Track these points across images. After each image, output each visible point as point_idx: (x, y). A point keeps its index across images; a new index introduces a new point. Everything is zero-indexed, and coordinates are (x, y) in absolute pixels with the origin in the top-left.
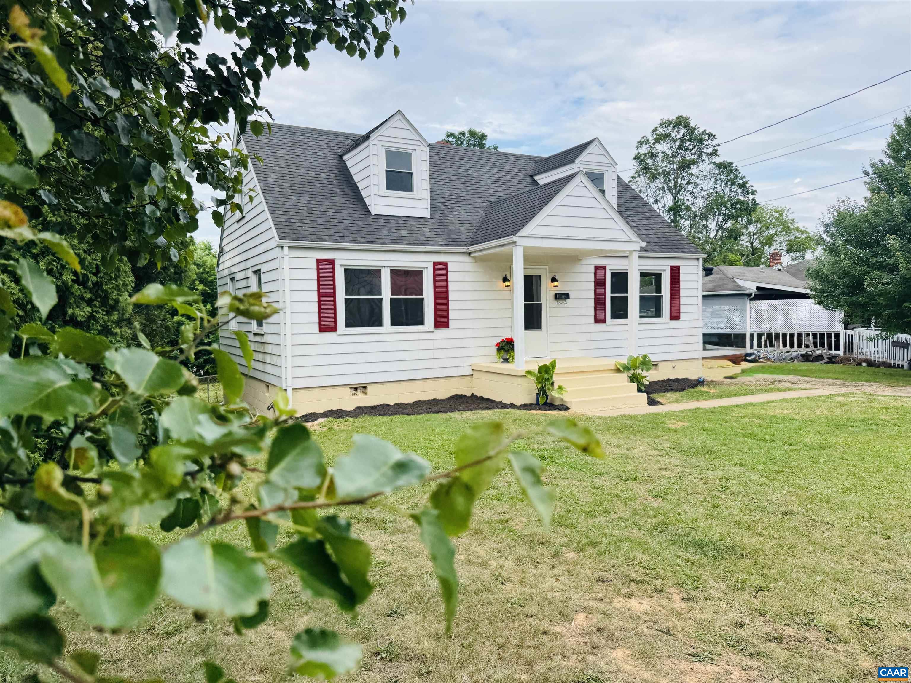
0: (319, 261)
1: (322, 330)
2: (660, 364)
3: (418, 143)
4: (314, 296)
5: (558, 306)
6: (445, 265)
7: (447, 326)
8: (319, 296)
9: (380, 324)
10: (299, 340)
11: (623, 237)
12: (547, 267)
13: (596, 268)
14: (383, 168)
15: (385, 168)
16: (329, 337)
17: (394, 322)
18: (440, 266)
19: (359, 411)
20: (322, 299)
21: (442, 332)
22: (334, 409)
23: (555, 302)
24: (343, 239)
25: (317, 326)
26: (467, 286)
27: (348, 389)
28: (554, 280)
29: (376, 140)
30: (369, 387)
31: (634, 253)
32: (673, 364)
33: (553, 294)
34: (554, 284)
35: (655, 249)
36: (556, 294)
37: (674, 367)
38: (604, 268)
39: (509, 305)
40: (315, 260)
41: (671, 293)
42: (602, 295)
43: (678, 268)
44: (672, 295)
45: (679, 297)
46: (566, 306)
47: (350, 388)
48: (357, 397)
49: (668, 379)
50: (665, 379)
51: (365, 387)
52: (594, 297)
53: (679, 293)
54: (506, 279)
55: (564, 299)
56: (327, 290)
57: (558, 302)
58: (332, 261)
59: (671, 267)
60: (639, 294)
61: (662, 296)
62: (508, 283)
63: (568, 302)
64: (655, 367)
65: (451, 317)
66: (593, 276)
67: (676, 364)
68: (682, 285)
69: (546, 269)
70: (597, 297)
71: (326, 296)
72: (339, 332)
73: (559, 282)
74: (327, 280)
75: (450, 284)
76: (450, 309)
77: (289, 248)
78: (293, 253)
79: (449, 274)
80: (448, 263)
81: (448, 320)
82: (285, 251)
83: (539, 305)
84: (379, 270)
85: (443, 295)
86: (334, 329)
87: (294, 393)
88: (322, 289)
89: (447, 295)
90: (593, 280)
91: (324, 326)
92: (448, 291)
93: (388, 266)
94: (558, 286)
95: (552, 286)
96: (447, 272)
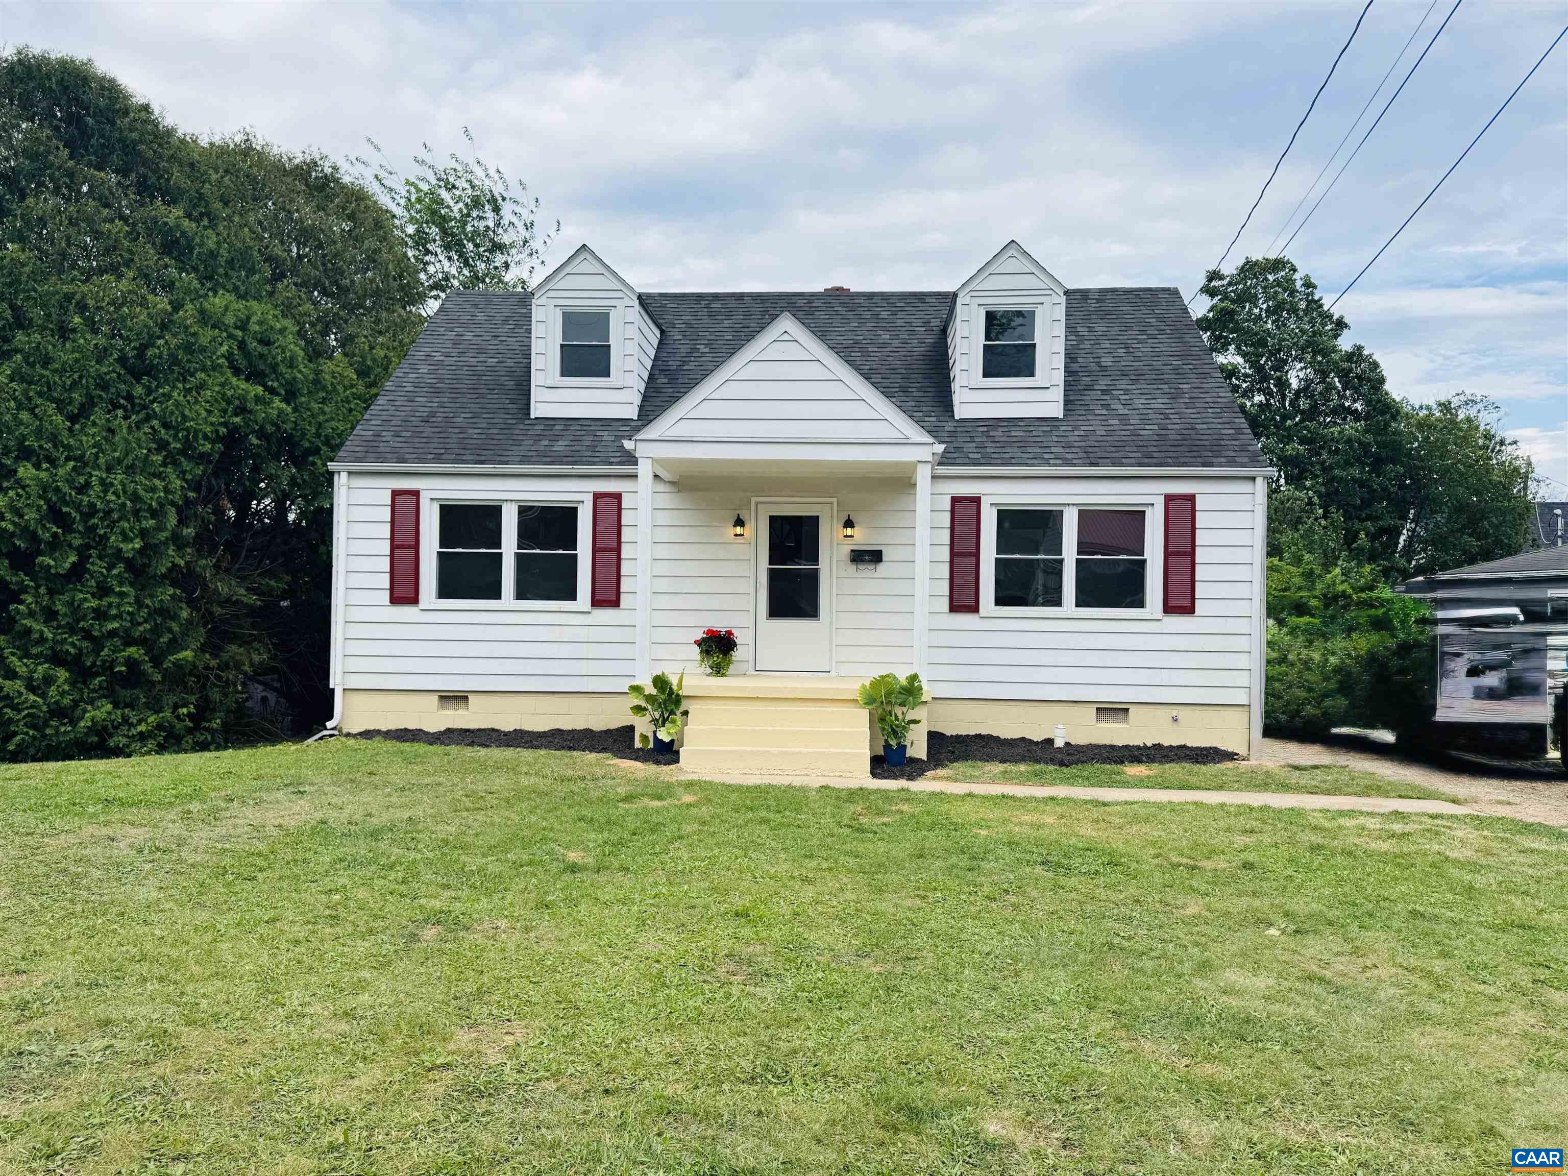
0: (397, 493)
1: (395, 600)
2: (1133, 710)
3: (619, 295)
4: (385, 548)
5: (857, 575)
6: (618, 497)
7: (615, 603)
8: (393, 547)
9: (497, 596)
10: (358, 614)
11: (894, 435)
12: (835, 500)
13: (955, 500)
14: (558, 339)
15: (559, 341)
16: (406, 612)
17: (521, 594)
18: (607, 500)
19: (450, 736)
20: (397, 551)
21: (605, 615)
22: (410, 728)
23: (852, 568)
24: (438, 459)
25: (387, 594)
27: (435, 698)
28: (849, 523)
29: (544, 298)
30: (471, 697)
31: (920, 466)
32: (1174, 711)
33: (846, 550)
34: (849, 531)
35: (1124, 460)
36: (852, 551)
37: (1175, 720)
38: (977, 500)
39: (747, 569)
40: (390, 492)
41: (1167, 554)
42: (970, 554)
43: (1191, 498)
44: (1171, 559)
45: (1193, 564)
46: (876, 575)
47: (441, 697)
48: (450, 712)
49: (1154, 745)
50: (1149, 744)
51: (467, 697)
52: (948, 559)
53: (1193, 554)
54: (739, 522)
55: (871, 561)
56: (405, 537)
57: (861, 567)
58: (416, 494)
59: (1169, 498)
60: (1075, 556)
61: (1145, 560)
62: (739, 530)
63: (881, 567)
64: (1121, 716)
65: (623, 588)
66: (947, 516)
67: (1182, 713)
68: (1201, 538)
69: (831, 503)
70: (956, 560)
71: (403, 547)
72: (424, 605)
73: (857, 529)
74: (406, 522)
75: (624, 530)
76: (623, 573)
77: (351, 475)
78: (358, 482)
79: (625, 513)
80: (623, 494)
81: (618, 594)
82: (343, 478)
83: (815, 573)
84: (500, 507)
85: (610, 550)
86: (414, 600)
87: (349, 694)
88: (398, 537)
89: (618, 550)
90: (948, 525)
91: (398, 594)
92: (619, 543)
93: (509, 501)
94: (852, 536)
95: (845, 536)
96: (620, 510)
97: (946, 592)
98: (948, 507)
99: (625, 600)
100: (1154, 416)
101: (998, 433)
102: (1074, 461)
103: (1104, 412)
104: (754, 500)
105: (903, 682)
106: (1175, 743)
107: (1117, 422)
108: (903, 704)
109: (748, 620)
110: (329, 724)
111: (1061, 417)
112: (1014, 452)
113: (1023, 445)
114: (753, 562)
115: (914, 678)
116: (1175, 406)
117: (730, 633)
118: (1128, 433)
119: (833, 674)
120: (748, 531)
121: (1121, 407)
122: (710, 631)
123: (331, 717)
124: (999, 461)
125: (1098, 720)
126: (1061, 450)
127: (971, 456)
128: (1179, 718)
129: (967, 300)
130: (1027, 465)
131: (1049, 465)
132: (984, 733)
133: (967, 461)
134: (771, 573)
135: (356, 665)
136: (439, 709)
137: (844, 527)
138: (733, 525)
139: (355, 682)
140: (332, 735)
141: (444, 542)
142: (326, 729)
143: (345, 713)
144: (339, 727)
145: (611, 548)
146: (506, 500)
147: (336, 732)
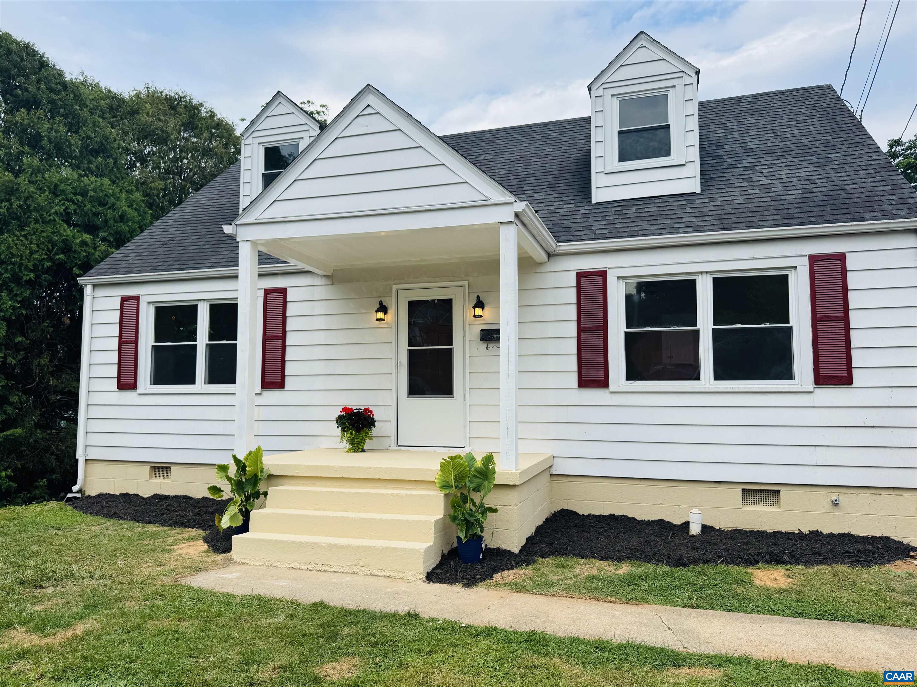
0: (124, 300)
1: (121, 386)
2: (784, 493)
4: (115, 344)
5: (487, 353)
6: (283, 291)
7: (281, 385)
8: (120, 344)
9: (192, 381)
10: (96, 399)
11: (475, 197)
12: (466, 283)
13: (580, 276)
15: (262, 170)
16: (129, 396)
17: (210, 379)
18: (276, 294)
20: (123, 346)
21: (273, 396)
23: (483, 346)
24: (154, 270)
25: (115, 381)
26: (319, 323)
27: (147, 469)
28: (479, 304)
30: (173, 468)
32: (834, 495)
33: (477, 330)
34: (478, 311)
35: (760, 223)
36: (482, 330)
37: (835, 504)
38: (603, 274)
39: (389, 351)
40: (120, 298)
41: (816, 320)
42: (597, 329)
43: (841, 258)
44: (820, 325)
45: (847, 330)
47: (151, 467)
48: (159, 480)
49: (811, 532)
50: (806, 531)
51: (169, 468)
52: (575, 334)
53: (846, 318)
54: (383, 309)
56: (128, 336)
57: (491, 345)
58: (137, 299)
59: (814, 259)
60: (711, 326)
61: (791, 328)
62: (380, 315)
64: (771, 498)
65: (287, 372)
66: (573, 293)
67: (844, 497)
68: (854, 300)
69: (463, 286)
70: (583, 335)
71: (127, 343)
72: (140, 390)
73: (486, 309)
74: (129, 323)
75: (289, 320)
76: (287, 358)
77: (95, 286)
78: (100, 292)
79: (289, 306)
80: (288, 289)
81: (283, 377)
82: (88, 290)
83: (450, 352)
84: (197, 306)
85: (277, 338)
86: (133, 387)
87: (91, 465)
88: (124, 334)
89: (283, 338)
90: (574, 300)
91: (123, 382)
92: (284, 332)
93: (204, 300)
94: (481, 316)
95: (475, 316)
96: (285, 303)
97: (575, 367)
98: (574, 283)
99: (289, 382)
100: (799, 183)
101: (631, 212)
102: (706, 228)
103: (746, 184)
104: (395, 287)
105: (479, 464)
106: (836, 531)
107: (758, 191)
108: (477, 489)
109: (390, 398)
110: (75, 488)
111: (698, 191)
112: (645, 225)
113: (654, 218)
114: (394, 345)
115: (489, 459)
116: (822, 172)
117: (367, 410)
118: (769, 199)
119: (467, 449)
120: (389, 317)
121: (764, 178)
122: (345, 409)
123: (75, 483)
124: (626, 234)
125: (744, 501)
126: (694, 219)
127: (598, 232)
128: (841, 503)
129: (600, 92)
130: (654, 235)
131: (678, 233)
133: (593, 236)
134: (411, 354)
135: (94, 440)
136: (150, 478)
137: (474, 307)
138: (377, 311)
139: (93, 454)
140: (76, 498)
141: (158, 337)
142: (72, 492)
143: (85, 479)
144: (80, 491)
145: (278, 337)
146: (200, 300)
147: (79, 495)
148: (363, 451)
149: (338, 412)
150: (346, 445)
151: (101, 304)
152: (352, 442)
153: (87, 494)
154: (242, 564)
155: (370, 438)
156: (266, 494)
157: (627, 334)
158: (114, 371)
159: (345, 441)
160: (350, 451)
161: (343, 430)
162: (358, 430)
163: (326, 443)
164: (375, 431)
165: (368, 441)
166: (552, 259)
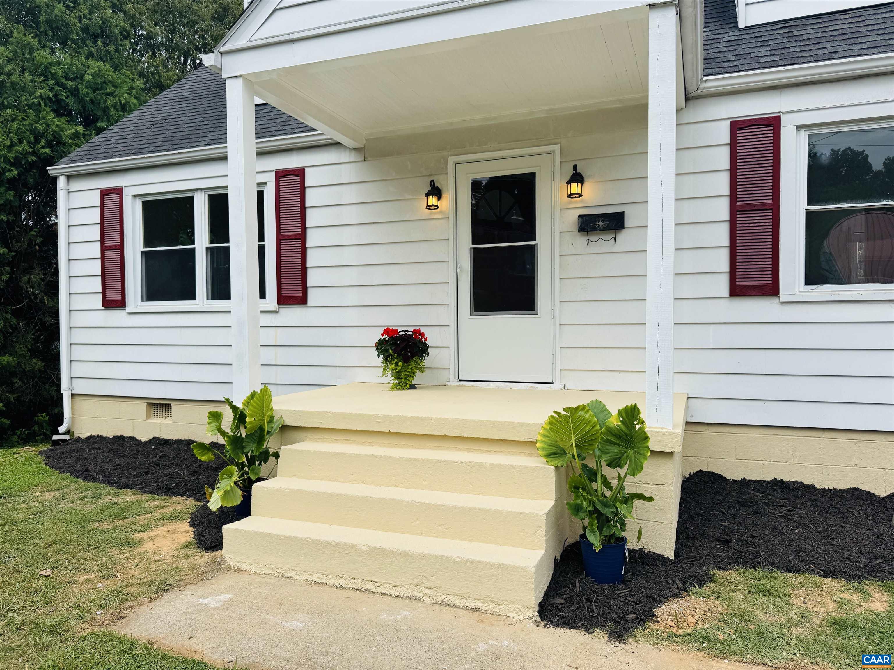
0: (104, 193)
1: (107, 304)
4: (96, 250)
6: (300, 173)
7: (302, 300)
8: (103, 250)
9: (191, 295)
10: (80, 319)
12: (556, 148)
13: (737, 126)
16: (116, 316)
17: (214, 293)
18: (291, 177)
20: (107, 253)
21: (290, 314)
23: (581, 240)
24: (138, 152)
25: (99, 298)
27: (143, 406)
28: (576, 178)
30: (174, 405)
33: (572, 217)
34: (575, 188)
36: (580, 216)
38: (773, 123)
39: (445, 252)
40: (99, 192)
42: (763, 208)
46: (618, 247)
47: (149, 404)
48: (159, 420)
51: (169, 405)
52: (727, 217)
54: (436, 191)
55: (607, 229)
56: (112, 240)
57: (593, 238)
58: (119, 191)
62: (432, 200)
63: (623, 236)
65: (310, 283)
66: (725, 153)
69: (552, 153)
70: (740, 217)
71: (111, 248)
72: (130, 308)
73: (587, 185)
74: (112, 223)
75: (309, 212)
76: (308, 265)
77: (69, 177)
78: (77, 185)
79: (309, 193)
80: (307, 170)
81: (305, 289)
82: (61, 182)
83: (532, 249)
84: (192, 198)
85: (294, 238)
86: (121, 304)
87: (78, 399)
88: (107, 238)
89: (303, 237)
90: (726, 165)
91: (110, 297)
92: (304, 229)
93: (201, 189)
94: (580, 195)
95: (570, 196)
96: (303, 189)
97: (725, 266)
98: (726, 138)
99: (312, 296)
104: (452, 160)
105: (614, 421)
109: (448, 316)
110: (62, 429)
114: (452, 242)
115: (632, 412)
117: (417, 332)
119: (557, 386)
120: (445, 204)
122: (387, 331)
123: (61, 423)
127: (763, 59)
130: (859, 56)
132: (788, 477)
133: (758, 66)
134: (476, 254)
135: (79, 370)
136: (148, 417)
137: (569, 182)
138: (427, 195)
139: (80, 387)
140: (63, 441)
141: (148, 241)
142: (58, 433)
143: (73, 418)
144: (68, 432)
145: (295, 235)
146: (196, 190)
147: (67, 437)
148: (412, 387)
149: (377, 335)
150: (389, 379)
151: (78, 200)
152: (398, 375)
153: (76, 435)
154: (239, 570)
155: (422, 371)
156: (277, 455)
157: (808, 214)
158: (97, 285)
159: (389, 375)
160: (395, 387)
161: (386, 359)
162: (406, 360)
163: (362, 376)
164: (428, 361)
165: (418, 374)
166: (691, 103)
